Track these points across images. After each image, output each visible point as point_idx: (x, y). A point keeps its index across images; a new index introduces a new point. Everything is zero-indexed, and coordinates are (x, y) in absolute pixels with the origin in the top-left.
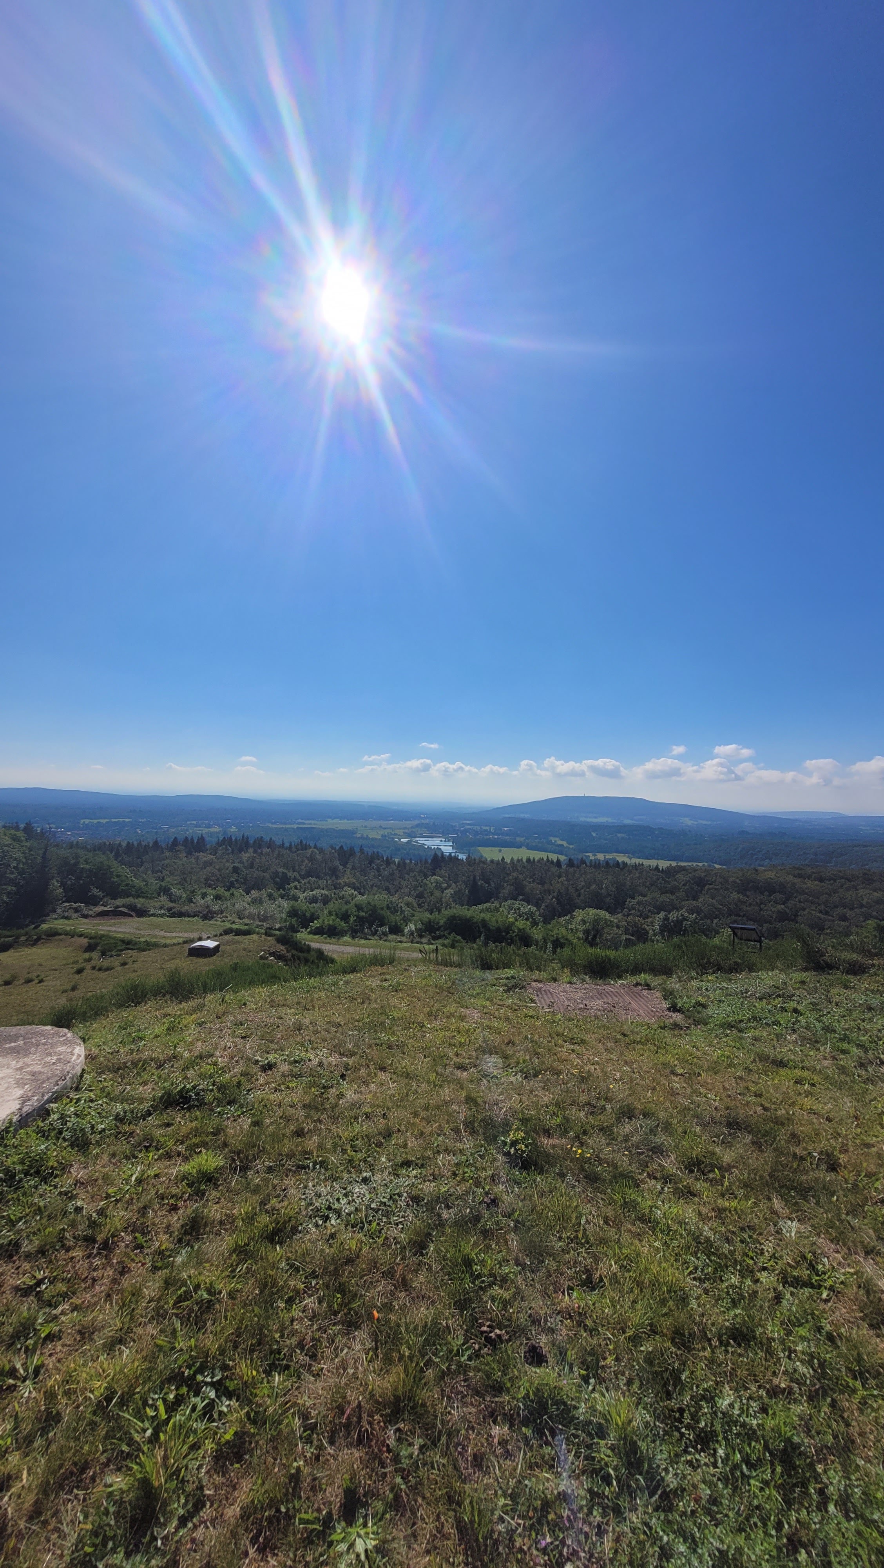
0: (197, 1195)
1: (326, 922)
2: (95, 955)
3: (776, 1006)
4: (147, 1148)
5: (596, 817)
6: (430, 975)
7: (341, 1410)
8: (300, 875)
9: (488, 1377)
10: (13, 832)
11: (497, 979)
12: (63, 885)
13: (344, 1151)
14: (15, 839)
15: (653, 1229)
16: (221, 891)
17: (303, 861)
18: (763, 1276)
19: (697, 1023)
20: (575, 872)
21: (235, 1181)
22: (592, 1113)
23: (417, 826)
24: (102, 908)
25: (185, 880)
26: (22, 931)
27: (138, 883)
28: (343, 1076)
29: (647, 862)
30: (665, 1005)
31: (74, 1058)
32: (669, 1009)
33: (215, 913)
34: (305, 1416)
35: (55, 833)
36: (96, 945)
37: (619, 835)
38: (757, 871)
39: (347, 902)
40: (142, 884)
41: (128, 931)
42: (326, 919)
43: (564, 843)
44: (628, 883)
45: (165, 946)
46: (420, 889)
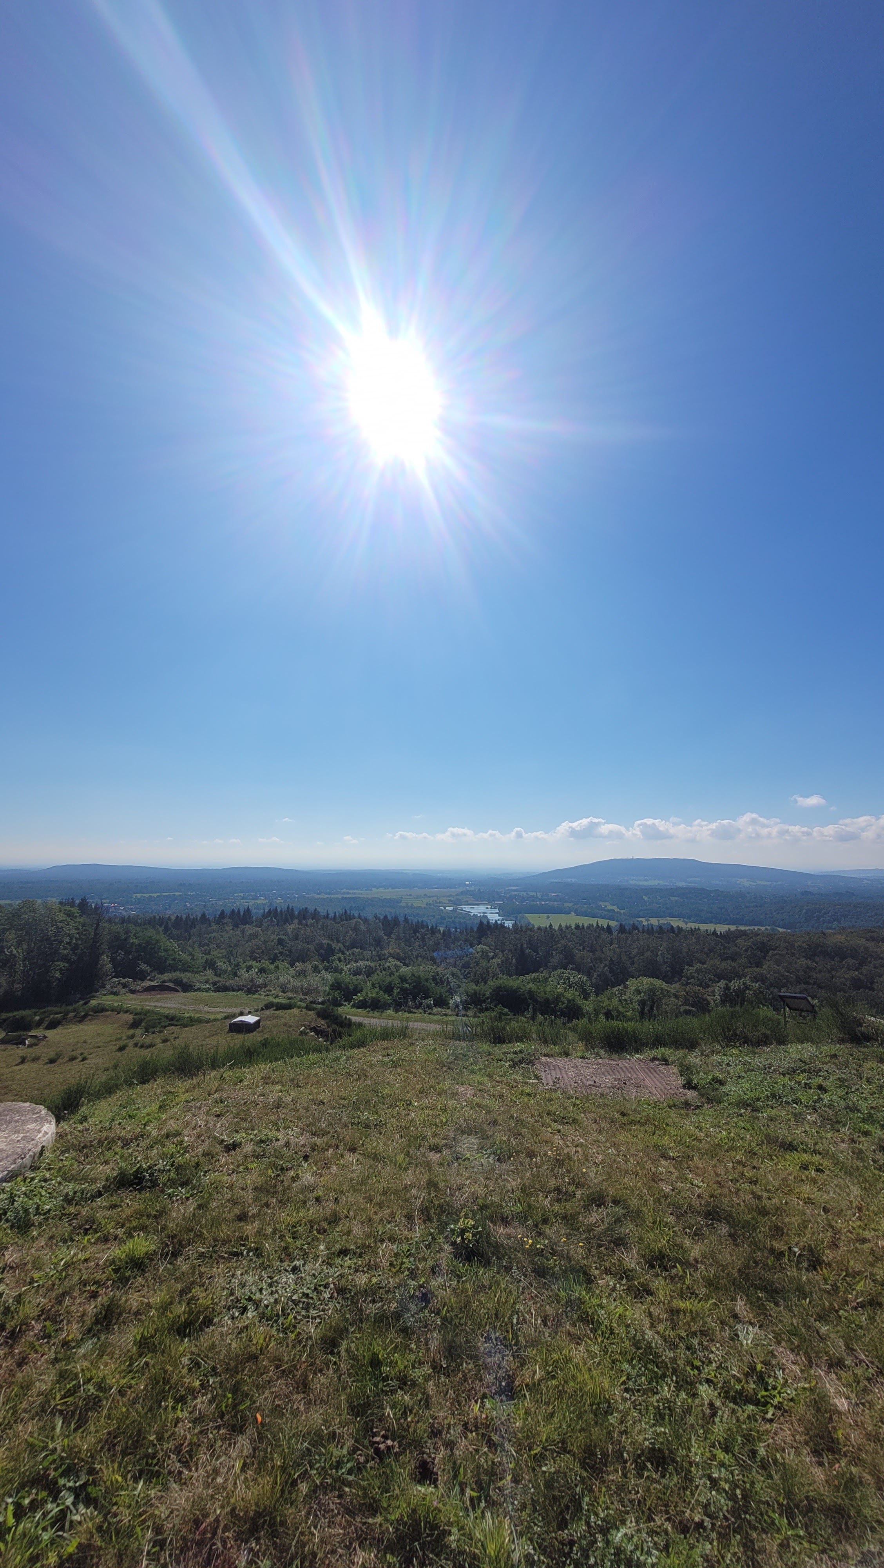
0: (121, 1282)
1: (370, 995)
2: (138, 1031)
3: (799, 1083)
4: (86, 1230)
5: (647, 880)
6: (435, 1049)
7: (197, 1523)
8: (345, 946)
9: (365, 1495)
10: (68, 908)
11: (504, 1053)
12: (113, 960)
13: (282, 1237)
14: (69, 914)
15: (593, 1330)
16: (266, 964)
17: (347, 932)
18: (704, 1390)
19: (710, 1101)
20: (627, 939)
21: (163, 1267)
22: (558, 1200)
23: (462, 893)
24: (148, 983)
25: (231, 953)
26: (71, 1008)
27: (185, 956)
28: (306, 1158)
29: (703, 927)
30: (681, 1081)
31: (40, 1135)
32: (684, 1086)
33: (259, 986)
34: (158, 1530)
35: (109, 908)
36: (141, 1021)
37: (672, 898)
38: (824, 934)
39: (392, 974)
40: (188, 958)
41: (174, 1006)
42: (369, 992)
43: (615, 908)
44: (685, 950)
45: (208, 1021)
46: (466, 959)
